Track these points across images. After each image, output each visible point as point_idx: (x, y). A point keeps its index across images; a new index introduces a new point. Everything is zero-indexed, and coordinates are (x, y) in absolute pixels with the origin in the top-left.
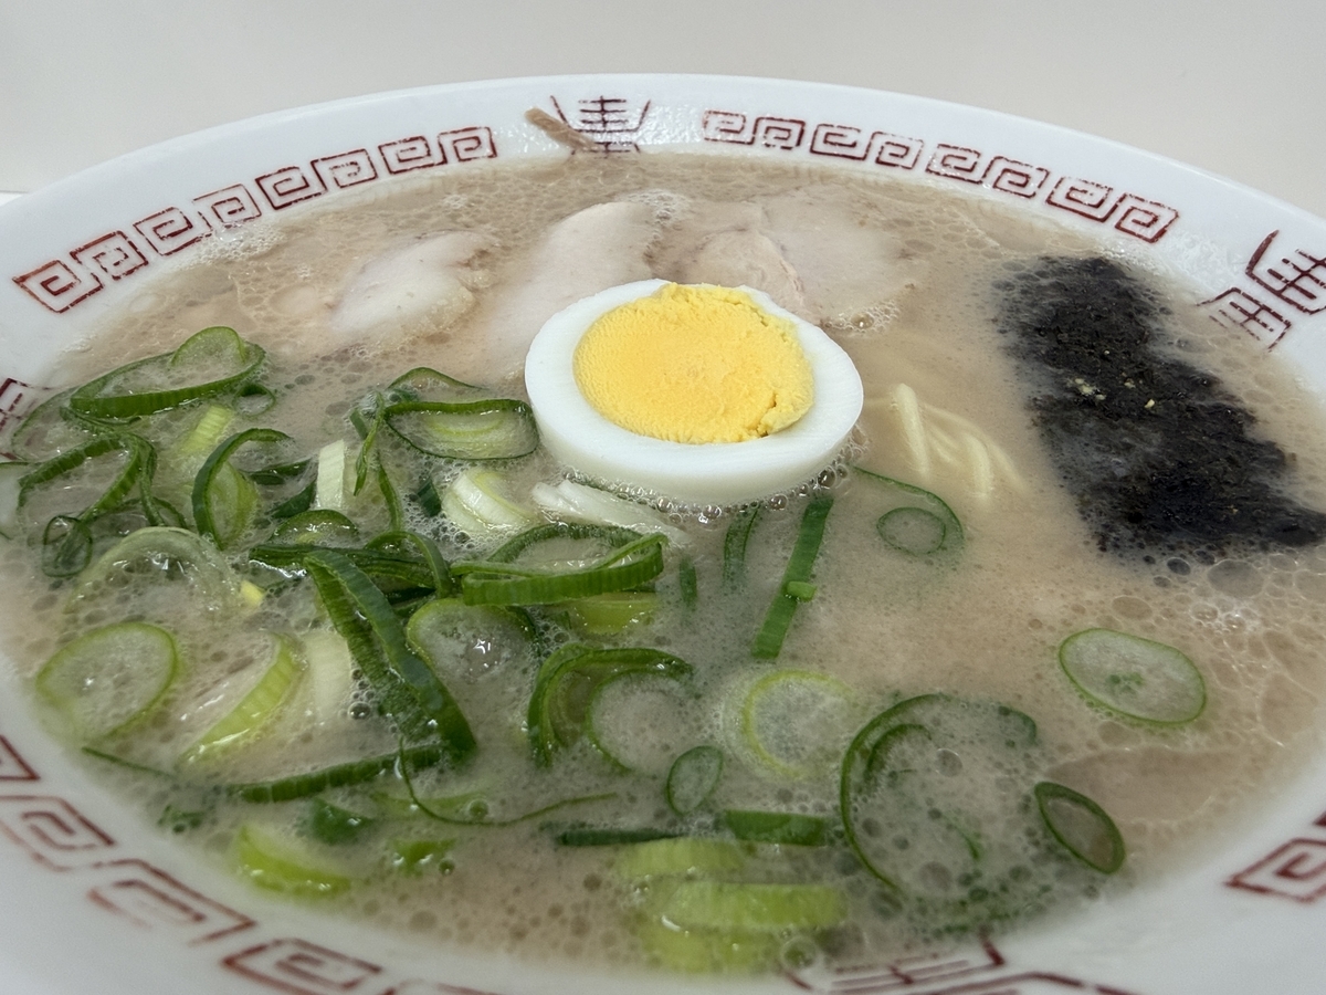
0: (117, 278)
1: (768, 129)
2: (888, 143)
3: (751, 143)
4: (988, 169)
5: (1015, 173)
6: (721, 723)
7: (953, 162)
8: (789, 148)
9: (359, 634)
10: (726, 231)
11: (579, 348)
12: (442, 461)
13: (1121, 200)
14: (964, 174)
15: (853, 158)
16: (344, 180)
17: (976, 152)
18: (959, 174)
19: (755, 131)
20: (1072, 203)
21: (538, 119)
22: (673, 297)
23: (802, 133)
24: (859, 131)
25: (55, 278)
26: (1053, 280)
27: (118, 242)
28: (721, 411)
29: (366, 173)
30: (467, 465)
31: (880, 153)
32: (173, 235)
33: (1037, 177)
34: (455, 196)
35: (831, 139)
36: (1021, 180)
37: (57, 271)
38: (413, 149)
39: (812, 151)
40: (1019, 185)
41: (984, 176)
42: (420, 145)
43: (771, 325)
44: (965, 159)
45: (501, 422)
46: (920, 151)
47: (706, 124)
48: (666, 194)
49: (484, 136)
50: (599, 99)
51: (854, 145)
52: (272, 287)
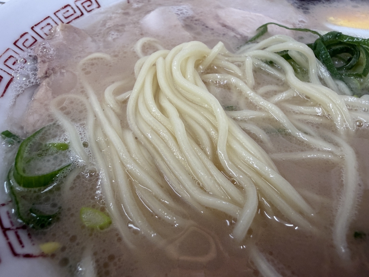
38: (68, 11)
42: (68, 8)
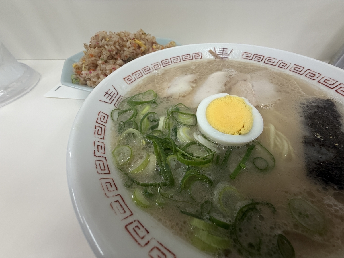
0: (138, 78)
1: (256, 57)
2: (282, 63)
3: (251, 60)
4: (305, 72)
5: (312, 73)
6: (215, 197)
7: (297, 69)
8: (259, 61)
9: (159, 157)
10: (242, 80)
11: (208, 106)
12: (179, 124)
13: (339, 85)
14: (299, 72)
15: (273, 65)
16: (175, 62)
17: (303, 67)
18: (298, 72)
19: (253, 57)
20: (325, 83)
21: (211, 52)
22: (228, 98)
23: (263, 58)
24: (276, 59)
25: (129, 78)
26: (316, 104)
27: (139, 72)
28: (232, 126)
29: (179, 61)
30: (183, 125)
31: (280, 65)
32: (147, 71)
33: (317, 75)
34: (193, 66)
35: (269, 60)
36: (313, 75)
37: (130, 77)
38: (188, 56)
39: (264, 63)
40: (312, 77)
41: (304, 73)
43: (247, 108)
44: (300, 68)
45: (190, 117)
46: (289, 65)
47: (243, 54)
48: (233, 70)
49: (200, 54)
50: (223, 48)
51: (274, 62)
52: (162, 81)
